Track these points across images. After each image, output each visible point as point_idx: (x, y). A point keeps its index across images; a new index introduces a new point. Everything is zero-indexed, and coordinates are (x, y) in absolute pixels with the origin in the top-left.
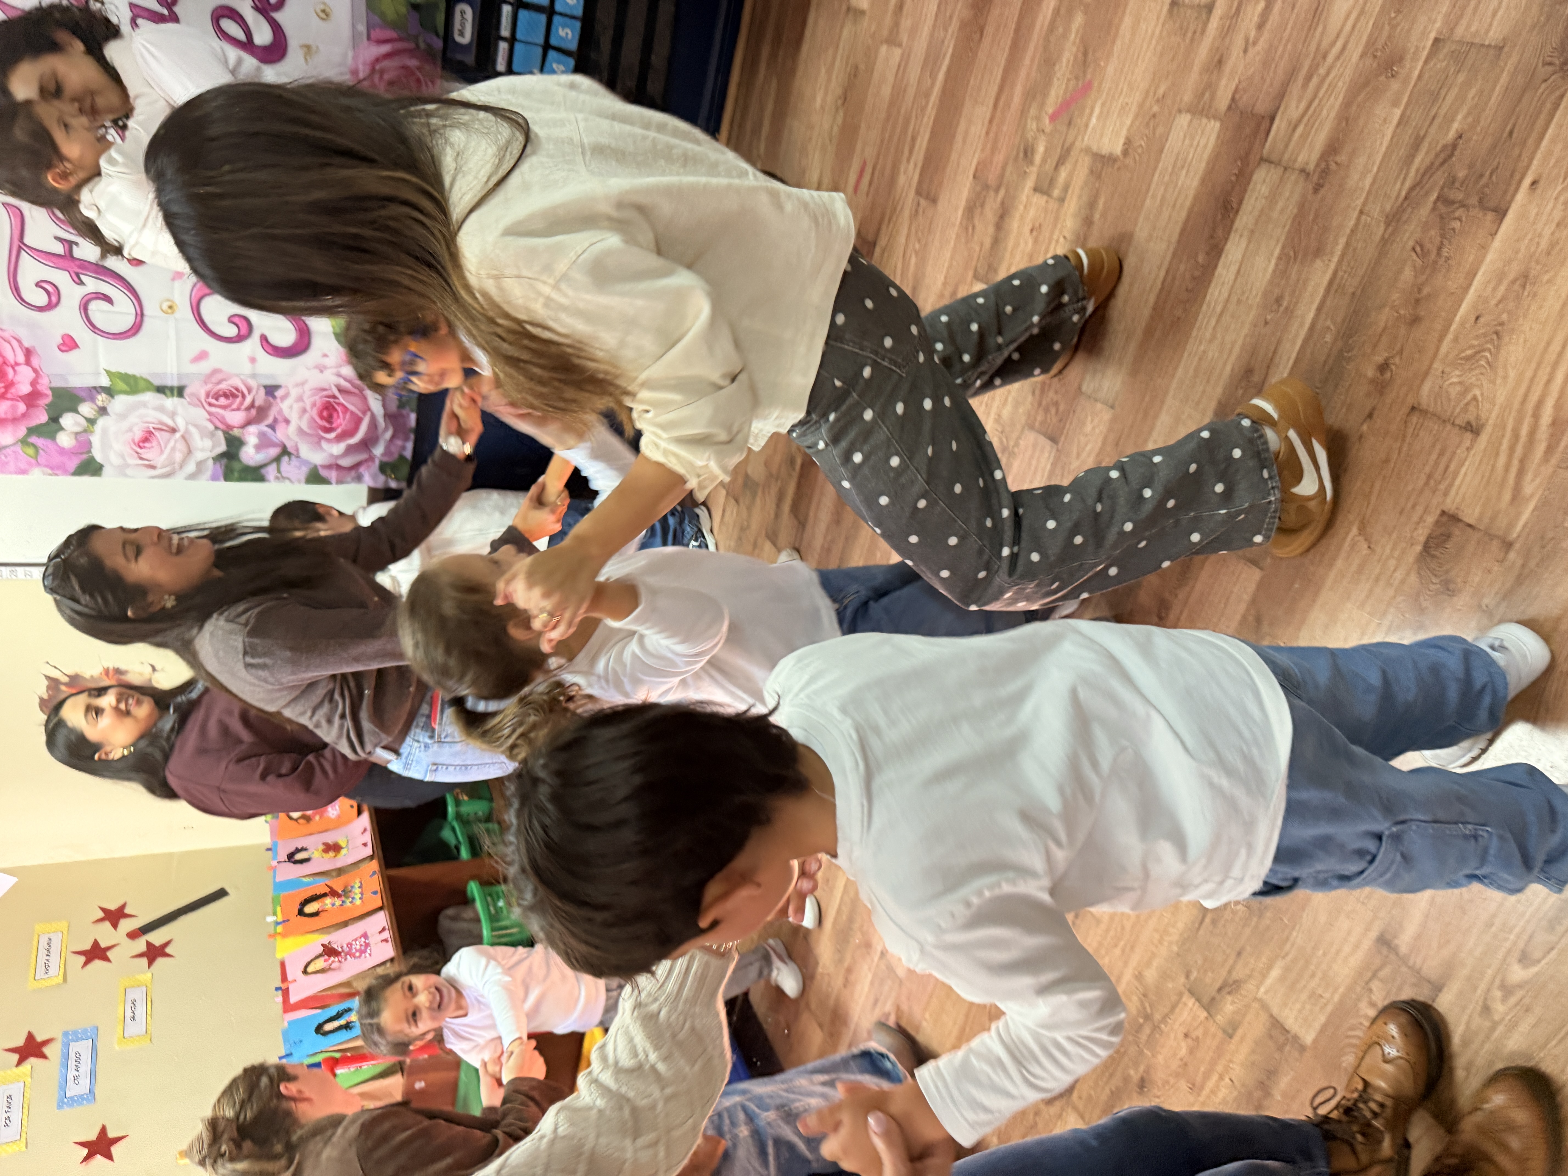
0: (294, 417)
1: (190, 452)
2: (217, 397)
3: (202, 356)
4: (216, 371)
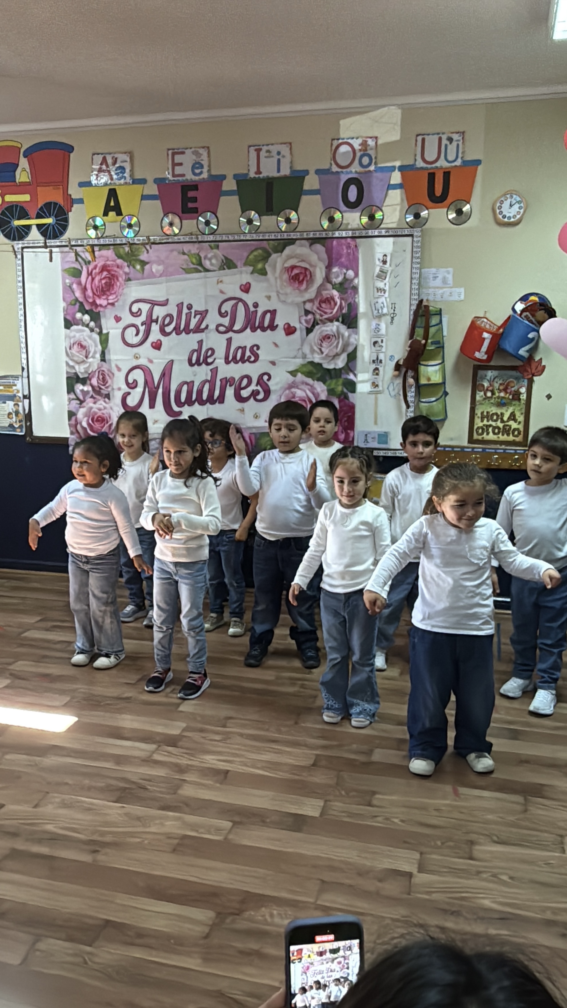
0: (97, 406)
1: (78, 363)
2: (103, 374)
3: (119, 369)
4: (113, 374)
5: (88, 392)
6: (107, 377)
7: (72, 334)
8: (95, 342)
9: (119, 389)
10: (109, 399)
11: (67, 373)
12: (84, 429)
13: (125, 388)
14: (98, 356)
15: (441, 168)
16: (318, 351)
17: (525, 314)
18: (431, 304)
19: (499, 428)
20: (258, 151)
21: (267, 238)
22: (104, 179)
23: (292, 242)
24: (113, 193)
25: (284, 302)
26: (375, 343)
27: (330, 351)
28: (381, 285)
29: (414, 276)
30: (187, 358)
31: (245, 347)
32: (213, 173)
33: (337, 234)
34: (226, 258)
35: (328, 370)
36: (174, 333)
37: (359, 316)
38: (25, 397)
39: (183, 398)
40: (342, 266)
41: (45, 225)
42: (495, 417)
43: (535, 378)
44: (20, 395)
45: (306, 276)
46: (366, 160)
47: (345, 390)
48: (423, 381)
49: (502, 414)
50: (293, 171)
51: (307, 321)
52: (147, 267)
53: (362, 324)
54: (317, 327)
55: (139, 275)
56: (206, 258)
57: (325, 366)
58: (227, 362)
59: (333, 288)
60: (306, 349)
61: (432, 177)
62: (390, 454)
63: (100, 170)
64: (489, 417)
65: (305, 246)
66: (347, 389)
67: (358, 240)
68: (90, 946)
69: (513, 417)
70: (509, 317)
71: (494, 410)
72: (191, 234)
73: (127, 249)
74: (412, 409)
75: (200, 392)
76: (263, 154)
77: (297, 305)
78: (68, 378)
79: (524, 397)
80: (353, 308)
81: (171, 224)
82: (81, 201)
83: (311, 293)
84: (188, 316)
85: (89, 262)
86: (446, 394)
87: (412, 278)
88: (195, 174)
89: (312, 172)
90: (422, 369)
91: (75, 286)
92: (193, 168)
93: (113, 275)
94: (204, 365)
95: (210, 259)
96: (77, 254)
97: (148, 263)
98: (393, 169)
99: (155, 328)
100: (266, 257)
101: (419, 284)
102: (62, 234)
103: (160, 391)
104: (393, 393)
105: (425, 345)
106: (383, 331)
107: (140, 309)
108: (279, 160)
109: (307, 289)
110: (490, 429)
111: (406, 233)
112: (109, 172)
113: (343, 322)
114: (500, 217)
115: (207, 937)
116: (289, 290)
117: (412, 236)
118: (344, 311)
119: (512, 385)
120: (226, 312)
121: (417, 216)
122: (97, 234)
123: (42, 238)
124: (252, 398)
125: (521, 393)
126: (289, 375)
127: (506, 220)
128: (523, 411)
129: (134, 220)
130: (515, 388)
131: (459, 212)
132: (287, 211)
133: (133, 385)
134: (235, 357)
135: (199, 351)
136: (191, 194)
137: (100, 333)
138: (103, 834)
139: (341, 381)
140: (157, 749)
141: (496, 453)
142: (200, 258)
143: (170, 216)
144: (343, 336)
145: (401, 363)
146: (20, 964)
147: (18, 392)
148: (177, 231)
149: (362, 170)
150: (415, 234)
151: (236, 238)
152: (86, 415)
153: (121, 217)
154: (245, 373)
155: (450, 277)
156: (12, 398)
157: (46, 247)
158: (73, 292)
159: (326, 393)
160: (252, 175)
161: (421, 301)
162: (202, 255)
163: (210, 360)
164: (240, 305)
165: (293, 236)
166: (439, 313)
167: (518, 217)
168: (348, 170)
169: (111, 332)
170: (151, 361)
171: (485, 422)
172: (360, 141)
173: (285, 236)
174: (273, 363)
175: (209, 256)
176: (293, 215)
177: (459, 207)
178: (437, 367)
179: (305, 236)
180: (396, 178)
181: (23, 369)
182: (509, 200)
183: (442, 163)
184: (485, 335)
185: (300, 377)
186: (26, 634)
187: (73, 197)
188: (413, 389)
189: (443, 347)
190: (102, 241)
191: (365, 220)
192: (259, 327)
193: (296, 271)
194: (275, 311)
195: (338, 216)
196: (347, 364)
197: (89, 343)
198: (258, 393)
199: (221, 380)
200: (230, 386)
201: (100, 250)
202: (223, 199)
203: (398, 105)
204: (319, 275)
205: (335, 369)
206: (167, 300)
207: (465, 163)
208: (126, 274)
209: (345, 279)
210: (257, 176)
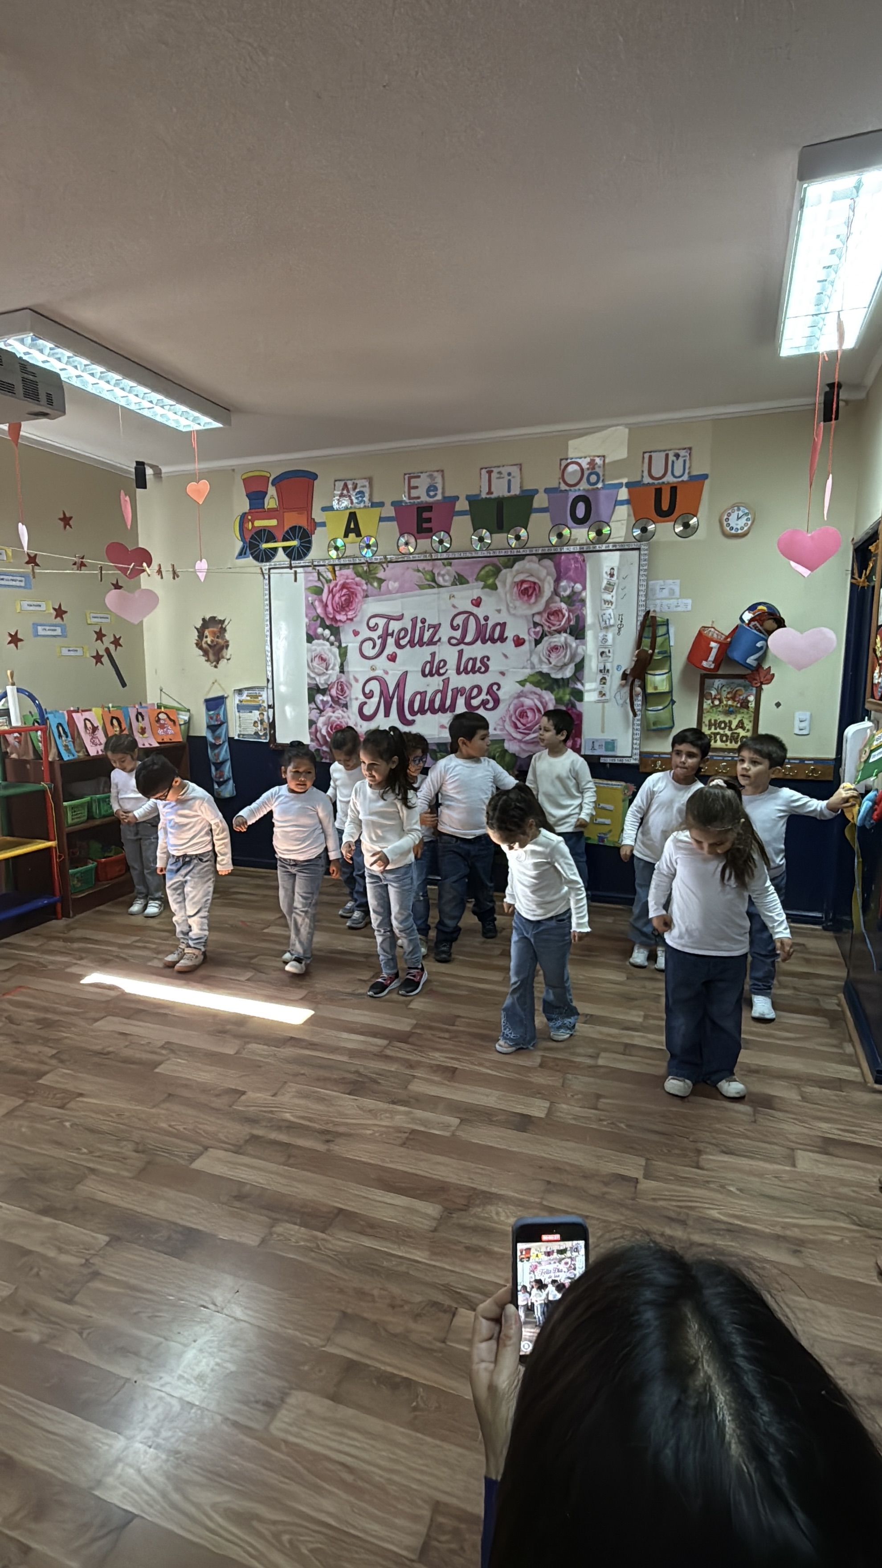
0: (336, 714)
1: (319, 675)
2: (341, 685)
3: (356, 680)
4: (351, 685)
5: (327, 702)
6: (345, 688)
7: (314, 647)
8: (334, 655)
9: (357, 699)
10: (347, 708)
11: (309, 684)
12: (324, 737)
13: (362, 698)
14: (337, 668)
15: (668, 483)
16: (546, 661)
17: (753, 623)
18: (658, 615)
19: (726, 735)
20: (490, 473)
21: (498, 554)
22: (345, 503)
23: (521, 557)
24: (353, 516)
25: (514, 615)
26: (602, 653)
27: (558, 661)
28: (608, 597)
29: (641, 588)
30: (420, 669)
31: (476, 659)
32: (447, 494)
33: (565, 549)
34: (458, 575)
35: (556, 681)
36: (408, 646)
37: (586, 629)
38: (269, 707)
39: (416, 707)
40: (570, 579)
41: (290, 547)
42: (723, 725)
43: (764, 686)
44: (265, 705)
45: (534, 589)
46: (593, 478)
47: (572, 699)
48: (650, 690)
49: (730, 722)
50: (522, 491)
51: (536, 633)
52: (384, 584)
53: (589, 634)
54: (545, 639)
55: (376, 592)
56: (439, 574)
57: (553, 676)
58: (459, 672)
59: (561, 601)
60: (535, 660)
61: (658, 492)
62: (617, 761)
63: (341, 495)
64: (717, 724)
65: (535, 562)
66: (574, 697)
67: (585, 554)
68: (323, 1232)
69: (741, 725)
70: (737, 627)
71: (721, 718)
72: (426, 552)
73: (365, 568)
74: (639, 717)
75: (432, 701)
76: (494, 475)
77: (526, 617)
78: (309, 689)
79: (752, 705)
80: (580, 621)
81: (407, 544)
82: (323, 524)
83: (540, 606)
84: (422, 630)
85: (330, 581)
86: (673, 702)
87: (638, 590)
88: (428, 495)
89: (541, 490)
90: (649, 677)
91: (317, 603)
92: (428, 490)
93: (353, 593)
94: (436, 676)
95: (443, 576)
96: (319, 573)
97: (384, 580)
98: (620, 485)
99: (391, 641)
100: (497, 572)
101: (646, 595)
102: (305, 555)
103: (395, 700)
104: (621, 702)
105: (652, 655)
106: (610, 642)
107: (376, 624)
108: (509, 481)
109: (535, 603)
110: (718, 737)
111: (634, 547)
112: (350, 497)
113: (571, 634)
114: (728, 528)
115: (435, 1230)
116: (518, 603)
117: (639, 549)
118: (572, 623)
119: (739, 693)
120: (458, 625)
121: (644, 530)
122: (338, 555)
123: (288, 560)
124: (482, 708)
125: (749, 702)
126: (518, 685)
127: (733, 532)
128: (752, 719)
129: (373, 540)
130: (745, 696)
131: (686, 525)
132: (519, 528)
133: (369, 696)
134: (466, 668)
135: (431, 662)
136: (426, 515)
137: (340, 647)
138: (336, 1124)
139: (568, 691)
140: (388, 1045)
141: (724, 761)
142: (434, 574)
143: (406, 535)
144: (571, 646)
145: (628, 672)
146: (259, 1246)
147: (263, 702)
148: (412, 550)
149: (590, 487)
150: (643, 547)
151: (468, 555)
152: (324, 724)
153: (359, 539)
154: (475, 683)
155: (677, 590)
156: (258, 708)
157: (291, 567)
158: (315, 609)
159: (554, 702)
160: (484, 495)
161: (648, 612)
162: (436, 572)
163: (442, 671)
164: (472, 618)
165: (522, 552)
166: (666, 623)
167: (746, 528)
168: (577, 488)
169: (350, 645)
170: (387, 673)
171: (713, 730)
172: (588, 460)
173: (515, 552)
174: (503, 674)
175: (442, 572)
176: (523, 533)
177: (686, 521)
178: (665, 676)
179: (534, 552)
180: (623, 494)
181: (268, 680)
182: (736, 512)
183: (669, 478)
184: (713, 644)
185: (528, 686)
186: (265, 931)
187: (317, 521)
188: (640, 698)
189: (670, 656)
190: (342, 561)
191: (592, 535)
192: (489, 639)
193: (525, 586)
194: (505, 624)
195: (566, 532)
196: (575, 674)
197: (327, 655)
198: (488, 702)
199: (452, 690)
200: (461, 695)
201: (340, 569)
202: (455, 518)
203: (626, 425)
204: (548, 589)
205: (562, 679)
206: (403, 615)
207: (692, 478)
208: (363, 590)
209: (574, 593)
210: (488, 496)
